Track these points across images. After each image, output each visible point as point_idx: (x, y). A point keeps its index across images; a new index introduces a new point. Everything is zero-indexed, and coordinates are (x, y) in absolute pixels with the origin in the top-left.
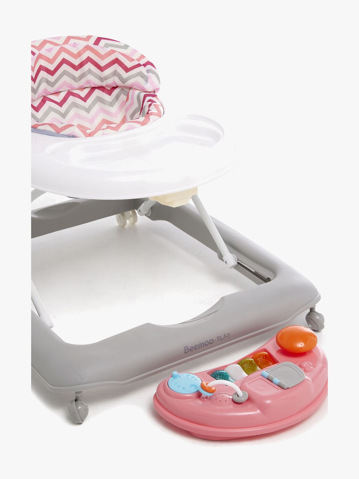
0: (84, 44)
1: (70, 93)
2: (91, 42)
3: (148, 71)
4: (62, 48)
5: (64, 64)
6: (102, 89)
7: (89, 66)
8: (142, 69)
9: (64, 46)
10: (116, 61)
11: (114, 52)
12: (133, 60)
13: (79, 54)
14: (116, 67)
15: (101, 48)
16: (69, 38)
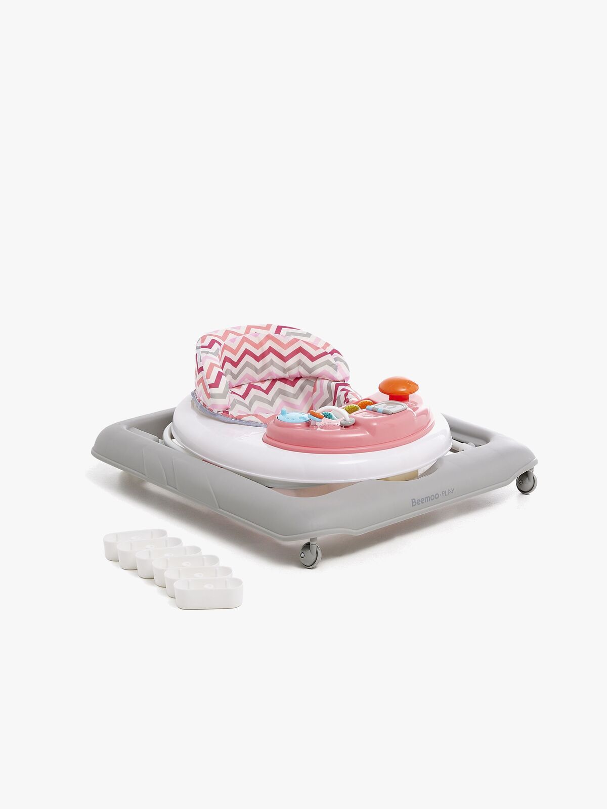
0: (264, 333)
1: (251, 386)
2: (272, 332)
3: (336, 359)
4: (244, 337)
5: (247, 355)
6: (284, 381)
7: (271, 356)
8: (328, 357)
9: (246, 336)
10: (300, 350)
11: (297, 340)
12: (318, 348)
13: (261, 344)
14: (300, 356)
15: (283, 337)
16: (249, 328)
